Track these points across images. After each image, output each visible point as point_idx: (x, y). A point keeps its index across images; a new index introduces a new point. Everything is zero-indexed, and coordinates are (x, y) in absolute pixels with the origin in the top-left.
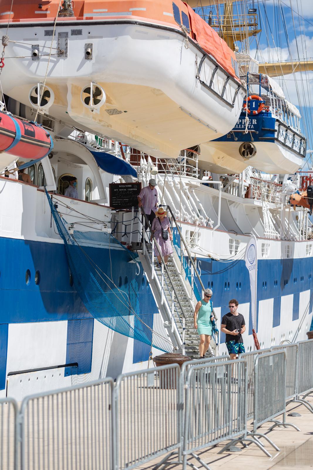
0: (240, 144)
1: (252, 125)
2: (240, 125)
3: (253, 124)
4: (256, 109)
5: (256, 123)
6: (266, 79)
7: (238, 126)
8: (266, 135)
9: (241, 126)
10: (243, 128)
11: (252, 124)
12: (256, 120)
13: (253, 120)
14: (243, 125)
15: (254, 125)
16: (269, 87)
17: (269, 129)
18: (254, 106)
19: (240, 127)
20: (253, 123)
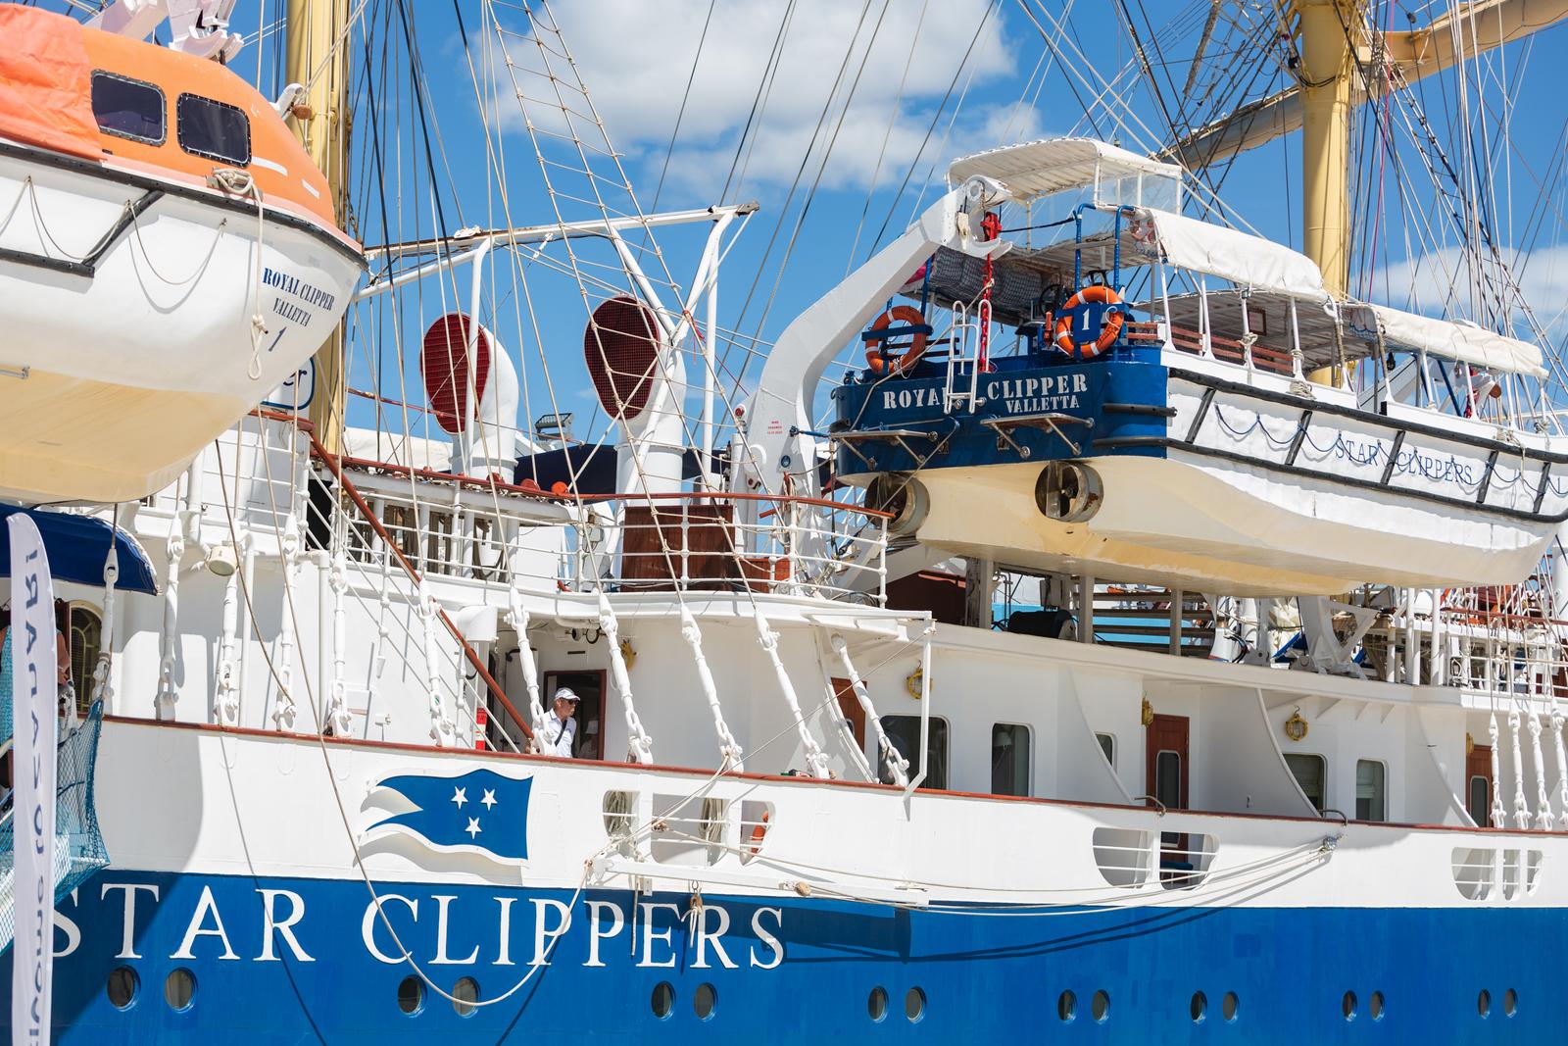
0: (1035, 469)
1: (1074, 397)
2: (1035, 400)
3: (1076, 394)
4: (1093, 335)
5: (1084, 389)
6: (1150, 222)
7: (1030, 404)
8: (1122, 429)
9: (1039, 404)
10: (1044, 408)
11: (1071, 393)
12: (1083, 378)
13: (1076, 377)
14: (1043, 399)
15: (1079, 395)
16: (1160, 252)
17: (1130, 405)
18: (1086, 327)
19: (1035, 409)
20: (1077, 390)
